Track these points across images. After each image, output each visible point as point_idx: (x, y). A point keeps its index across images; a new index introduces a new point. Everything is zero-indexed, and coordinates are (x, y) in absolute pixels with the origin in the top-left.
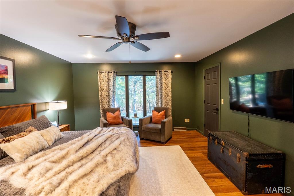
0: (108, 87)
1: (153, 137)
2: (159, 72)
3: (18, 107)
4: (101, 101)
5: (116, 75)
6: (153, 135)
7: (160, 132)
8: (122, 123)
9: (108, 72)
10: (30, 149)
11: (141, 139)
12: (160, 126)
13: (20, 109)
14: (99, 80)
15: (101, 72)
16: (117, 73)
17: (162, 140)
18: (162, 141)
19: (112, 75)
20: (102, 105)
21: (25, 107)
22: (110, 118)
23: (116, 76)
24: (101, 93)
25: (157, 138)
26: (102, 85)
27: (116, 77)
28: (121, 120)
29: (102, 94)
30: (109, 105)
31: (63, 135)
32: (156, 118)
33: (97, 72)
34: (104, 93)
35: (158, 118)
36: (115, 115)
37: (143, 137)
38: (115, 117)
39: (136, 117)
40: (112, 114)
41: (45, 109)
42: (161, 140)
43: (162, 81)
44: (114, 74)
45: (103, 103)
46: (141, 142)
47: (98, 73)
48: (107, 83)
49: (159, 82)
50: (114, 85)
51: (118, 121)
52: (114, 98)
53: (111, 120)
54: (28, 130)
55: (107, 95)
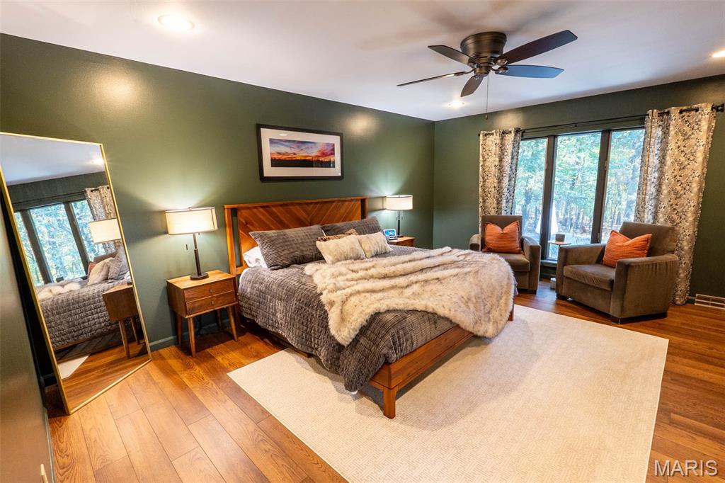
0: (500, 168)
1: (588, 299)
2: (661, 115)
3: (345, 201)
4: (483, 199)
5: (522, 136)
6: (589, 294)
7: (609, 289)
8: (520, 251)
9: (503, 133)
10: (341, 254)
11: (560, 297)
12: (612, 274)
13: (347, 203)
14: (481, 152)
15: (486, 135)
16: (522, 134)
17: (614, 309)
18: (611, 313)
19: (510, 138)
20: (484, 208)
21: (353, 202)
22: (492, 237)
23: (522, 140)
24: (484, 182)
25: (600, 303)
26: (487, 164)
27: (522, 142)
28: (518, 245)
29: (487, 184)
30: (499, 209)
31: (391, 249)
32: (614, 251)
33: (479, 135)
34: (492, 182)
35: (621, 252)
36: (505, 232)
37: (564, 292)
38: (503, 237)
39: (560, 243)
40: (500, 229)
41: (381, 208)
42: (609, 311)
43: (667, 143)
44: (516, 135)
45: (487, 204)
46: (557, 304)
47: (481, 136)
48: (497, 159)
49: (657, 146)
50: (514, 162)
51: (508, 245)
52: (511, 192)
53: (493, 240)
54: (348, 232)
55: (496, 185)
